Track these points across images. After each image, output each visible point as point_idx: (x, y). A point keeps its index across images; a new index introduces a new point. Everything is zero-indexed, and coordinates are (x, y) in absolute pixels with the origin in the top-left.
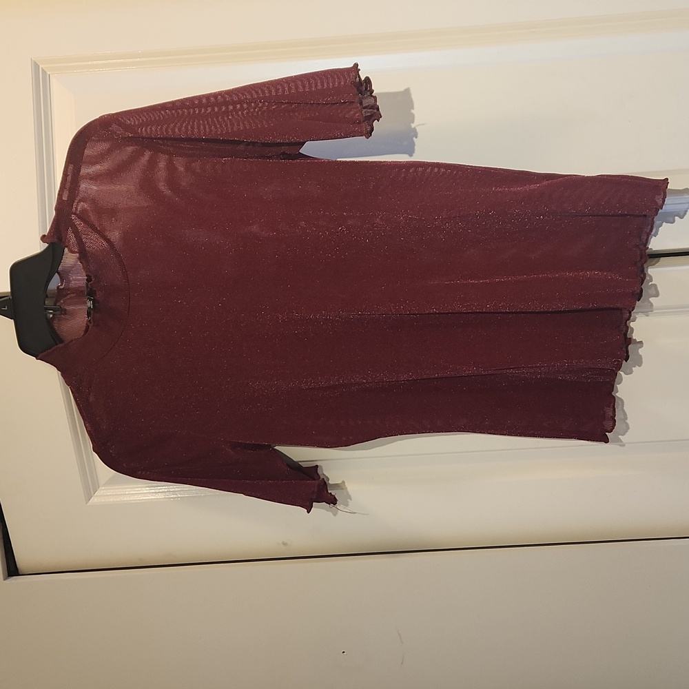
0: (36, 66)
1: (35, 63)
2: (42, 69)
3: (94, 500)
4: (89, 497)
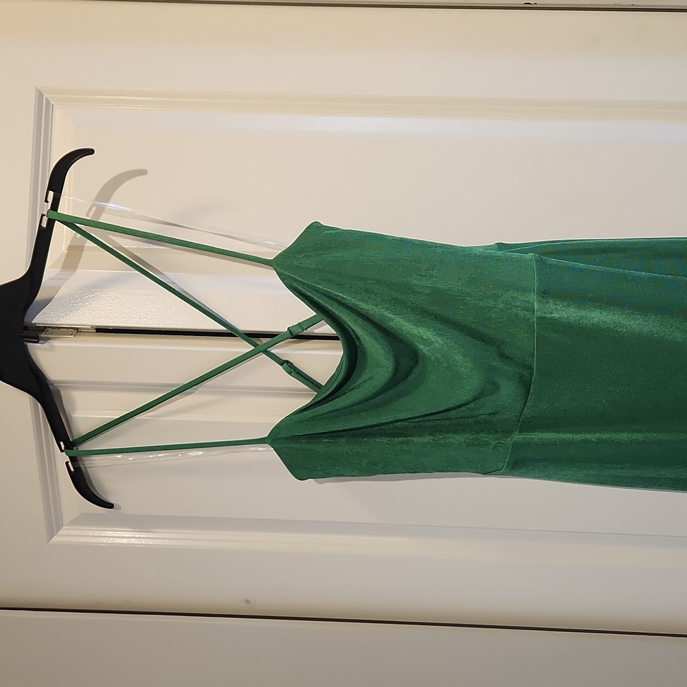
0: (40, 95)
1: (40, 92)
2: (46, 99)
3: (56, 539)
4: (51, 535)
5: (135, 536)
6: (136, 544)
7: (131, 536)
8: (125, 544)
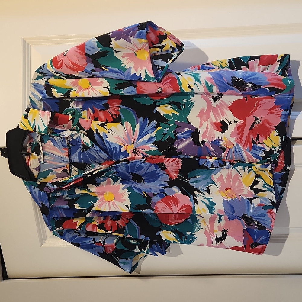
0: (24, 41)
1: (24, 39)
2: (27, 42)
3: (44, 245)
4: (42, 243)
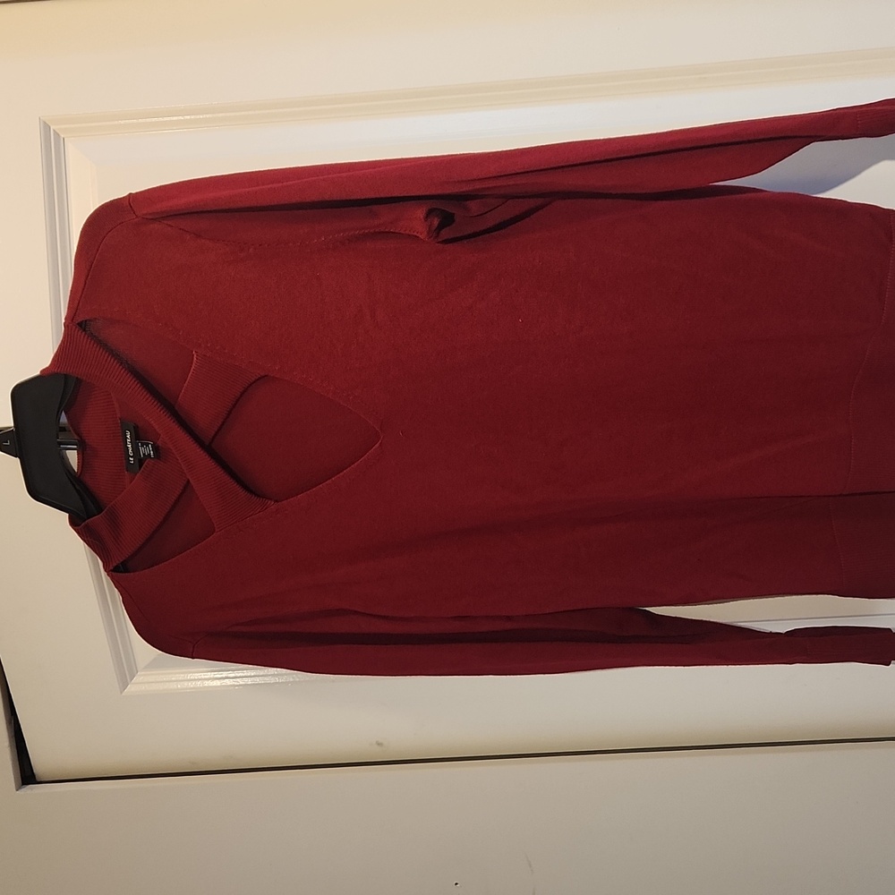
0: (46, 127)
1: (45, 123)
2: (55, 131)
3: (131, 688)
4: (124, 685)
5: (230, 675)
6: (231, 686)
7: (224, 676)
8: (218, 686)
